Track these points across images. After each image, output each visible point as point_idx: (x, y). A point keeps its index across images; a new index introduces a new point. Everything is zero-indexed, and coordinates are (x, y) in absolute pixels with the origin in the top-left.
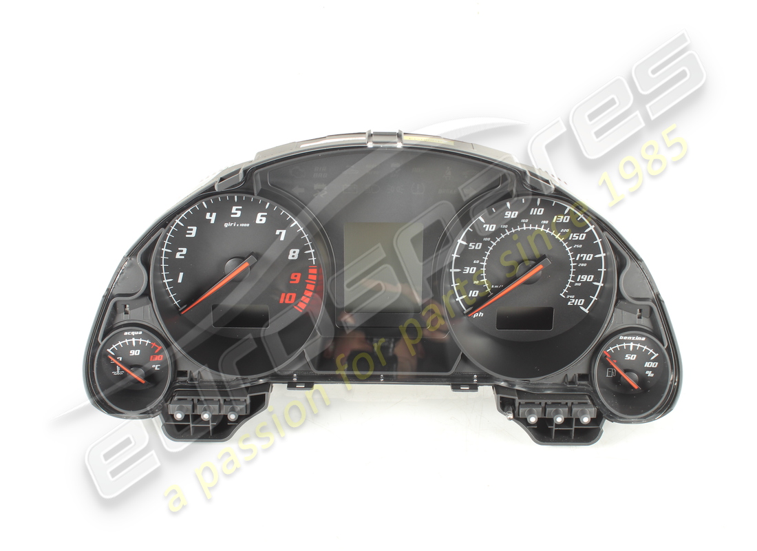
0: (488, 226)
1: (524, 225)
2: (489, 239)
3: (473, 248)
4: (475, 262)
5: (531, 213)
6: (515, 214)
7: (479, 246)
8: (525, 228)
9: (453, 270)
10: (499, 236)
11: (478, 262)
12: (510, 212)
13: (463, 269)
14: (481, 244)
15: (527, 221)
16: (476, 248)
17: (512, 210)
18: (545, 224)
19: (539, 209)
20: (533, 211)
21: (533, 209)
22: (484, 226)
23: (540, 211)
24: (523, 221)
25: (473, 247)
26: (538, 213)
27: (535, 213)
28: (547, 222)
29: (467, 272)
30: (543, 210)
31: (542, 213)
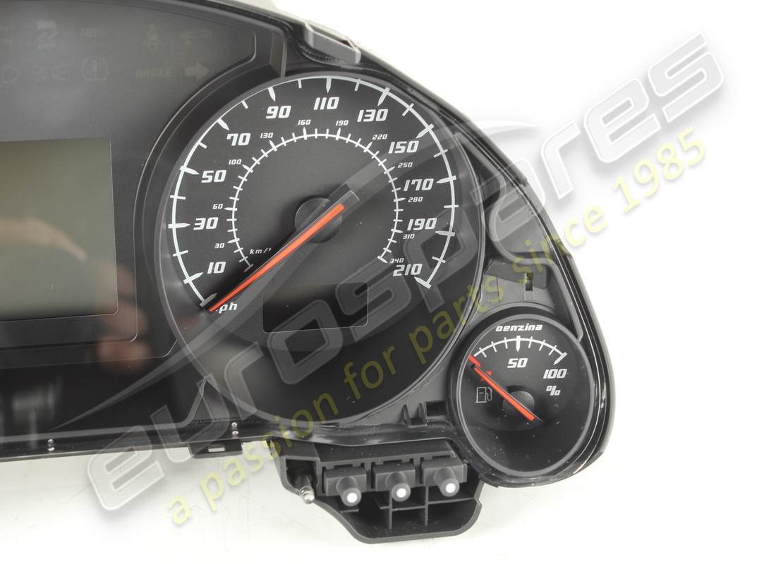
0: (236, 136)
1: (304, 130)
2: (239, 162)
3: (210, 180)
4: (215, 207)
5: (316, 108)
6: (284, 112)
7: (220, 176)
8: (305, 136)
9: (174, 226)
10: (258, 155)
11: (221, 206)
12: (276, 108)
13: (192, 222)
14: (224, 172)
15: (309, 122)
16: (216, 180)
17: (279, 103)
18: (343, 127)
19: (331, 99)
20: (320, 104)
21: (318, 100)
22: (229, 137)
23: (333, 103)
24: (302, 122)
25: (210, 178)
26: (329, 107)
27: (322, 108)
28: (346, 123)
29: (202, 228)
30: (337, 99)
31: (335, 107)
